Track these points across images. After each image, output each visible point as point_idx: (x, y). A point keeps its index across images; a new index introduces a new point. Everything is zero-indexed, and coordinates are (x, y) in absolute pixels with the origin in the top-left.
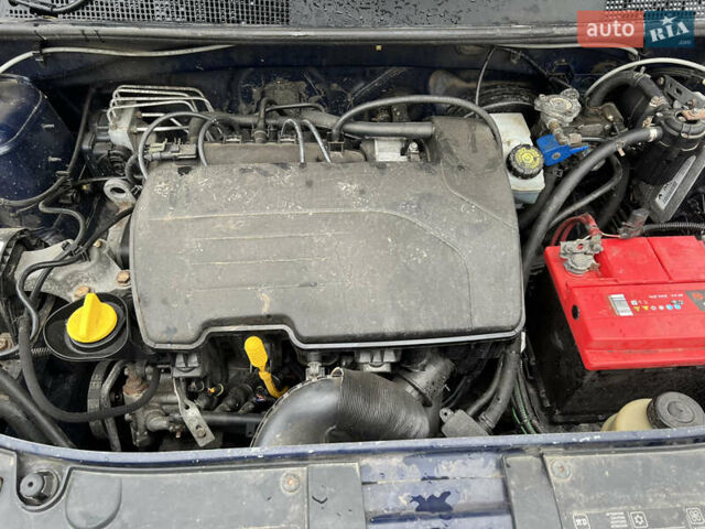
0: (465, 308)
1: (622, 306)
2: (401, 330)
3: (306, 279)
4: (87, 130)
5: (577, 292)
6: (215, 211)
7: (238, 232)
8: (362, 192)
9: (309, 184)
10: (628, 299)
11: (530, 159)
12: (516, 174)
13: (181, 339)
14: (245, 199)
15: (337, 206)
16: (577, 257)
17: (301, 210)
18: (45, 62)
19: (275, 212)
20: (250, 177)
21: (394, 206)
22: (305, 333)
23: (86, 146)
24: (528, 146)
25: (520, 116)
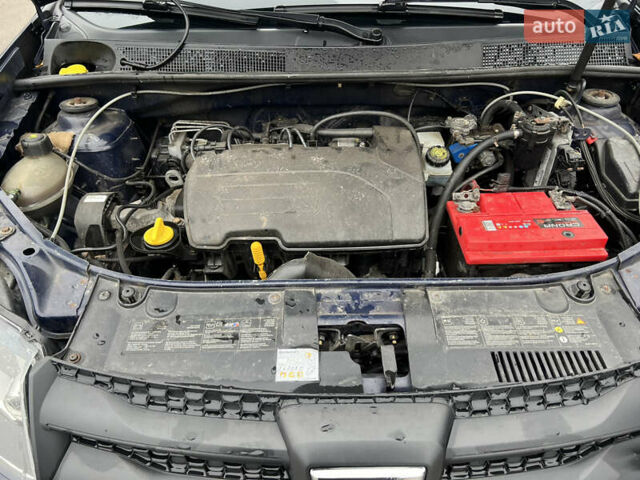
0: (389, 227)
1: (489, 226)
2: (348, 239)
3: (289, 209)
4: (154, 147)
5: (461, 220)
6: (236, 172)
7: (249, 183)
8: (326, 162)
9: (294, 157)
10: (495, 223)
11: (441, 154)
12: (432, 163)
13: (214, 243)
14: (254, 165)
15: (310, 169)
16: (465, 203)
17: (288, 171)
18: (137, 99)
19: (273, 172)
20: (257, 154)
21: (345, 169)
22: (288, 241)
23: (154, 156)
24: (439, 147)
25: (438, 134)
